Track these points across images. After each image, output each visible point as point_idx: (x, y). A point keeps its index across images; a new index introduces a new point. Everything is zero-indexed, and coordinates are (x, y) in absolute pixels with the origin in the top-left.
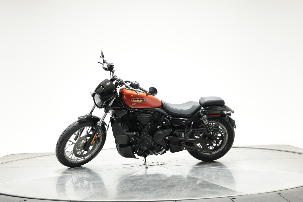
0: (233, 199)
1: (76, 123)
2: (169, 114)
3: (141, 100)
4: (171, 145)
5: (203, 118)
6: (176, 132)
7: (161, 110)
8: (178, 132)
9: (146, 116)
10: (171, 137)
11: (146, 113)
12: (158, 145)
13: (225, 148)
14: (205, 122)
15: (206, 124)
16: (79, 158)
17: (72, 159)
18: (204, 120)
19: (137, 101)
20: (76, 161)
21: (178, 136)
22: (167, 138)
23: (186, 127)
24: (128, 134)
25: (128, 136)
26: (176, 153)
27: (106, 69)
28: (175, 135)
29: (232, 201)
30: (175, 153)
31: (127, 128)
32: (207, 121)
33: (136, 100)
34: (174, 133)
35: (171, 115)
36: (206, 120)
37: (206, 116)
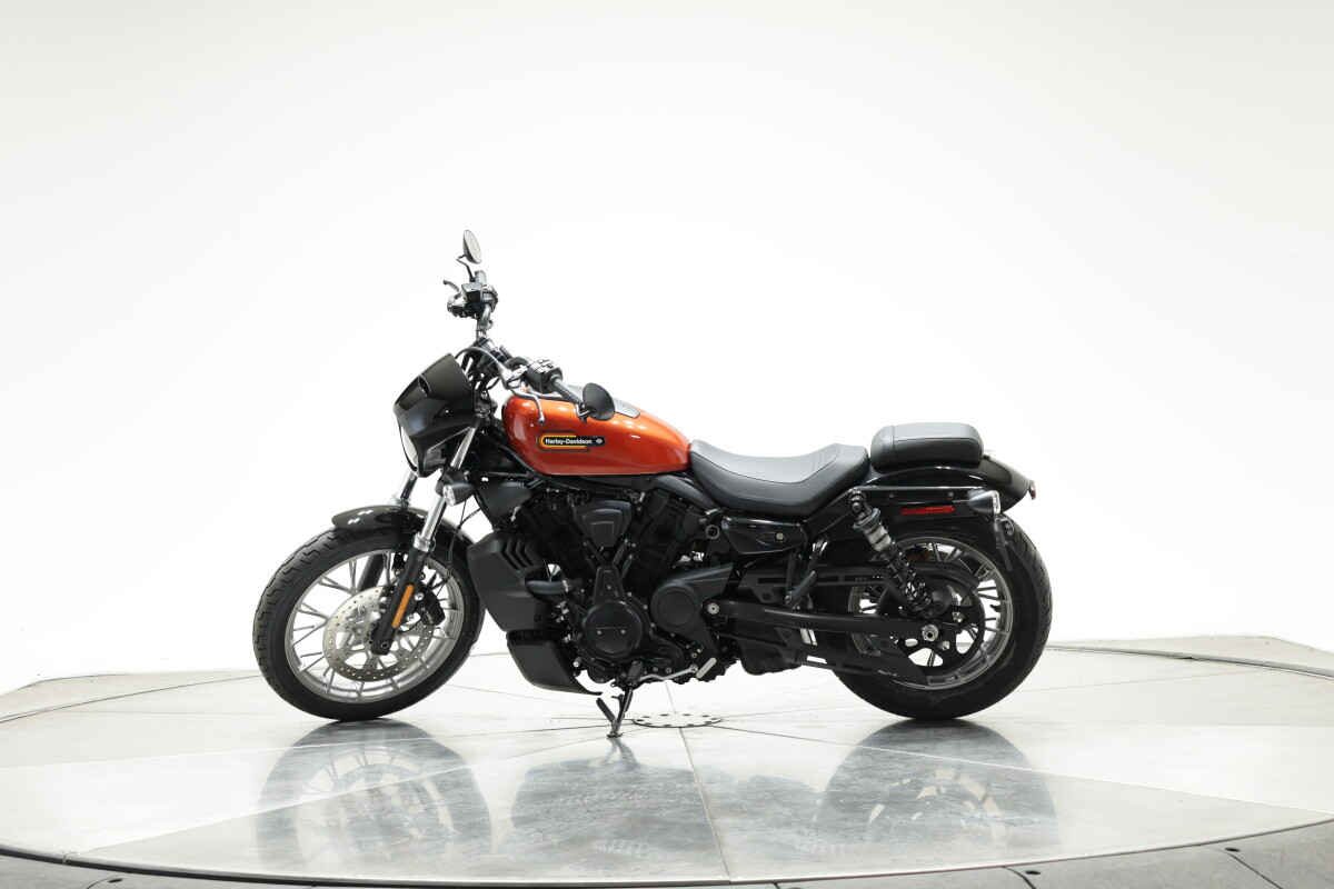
0: (1030, 877)
1: (323, 539)
2: (719, 503)
3: (584, 442)
4: (742, 642)
5: (863, 519)
6: (748, 583)
7: (682, 484)
8: (761, 581)
9: (613, 508)
10: (732, 603)
11: (613, 498)
12: (680, 639)
13: (1005, 664)
14: (872, 539)
15: (879, 548)
16: (368, 685)
17: (333, 685)
18: (867, 532)
19: (564, 444)
20: (354, 695)
21: (762, 600)
22: (713, 609)
23: (791, 561)
24: (537, 587)
25: (537, 596)
26: (768, 675)
27: (456, 311)
28: (749, 597)
29: (1026, 884)
30: (765, 675)
31: (531, 563)
32: (883, 531)
33: (559, 442)
34: (743, 585)
35: (730, 508)
36: (878, 527)
37: (876, 511)
